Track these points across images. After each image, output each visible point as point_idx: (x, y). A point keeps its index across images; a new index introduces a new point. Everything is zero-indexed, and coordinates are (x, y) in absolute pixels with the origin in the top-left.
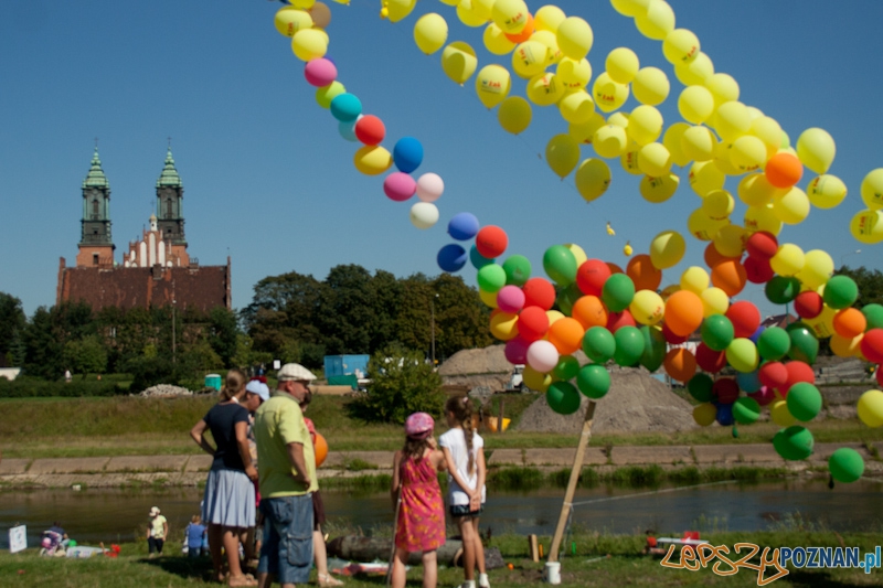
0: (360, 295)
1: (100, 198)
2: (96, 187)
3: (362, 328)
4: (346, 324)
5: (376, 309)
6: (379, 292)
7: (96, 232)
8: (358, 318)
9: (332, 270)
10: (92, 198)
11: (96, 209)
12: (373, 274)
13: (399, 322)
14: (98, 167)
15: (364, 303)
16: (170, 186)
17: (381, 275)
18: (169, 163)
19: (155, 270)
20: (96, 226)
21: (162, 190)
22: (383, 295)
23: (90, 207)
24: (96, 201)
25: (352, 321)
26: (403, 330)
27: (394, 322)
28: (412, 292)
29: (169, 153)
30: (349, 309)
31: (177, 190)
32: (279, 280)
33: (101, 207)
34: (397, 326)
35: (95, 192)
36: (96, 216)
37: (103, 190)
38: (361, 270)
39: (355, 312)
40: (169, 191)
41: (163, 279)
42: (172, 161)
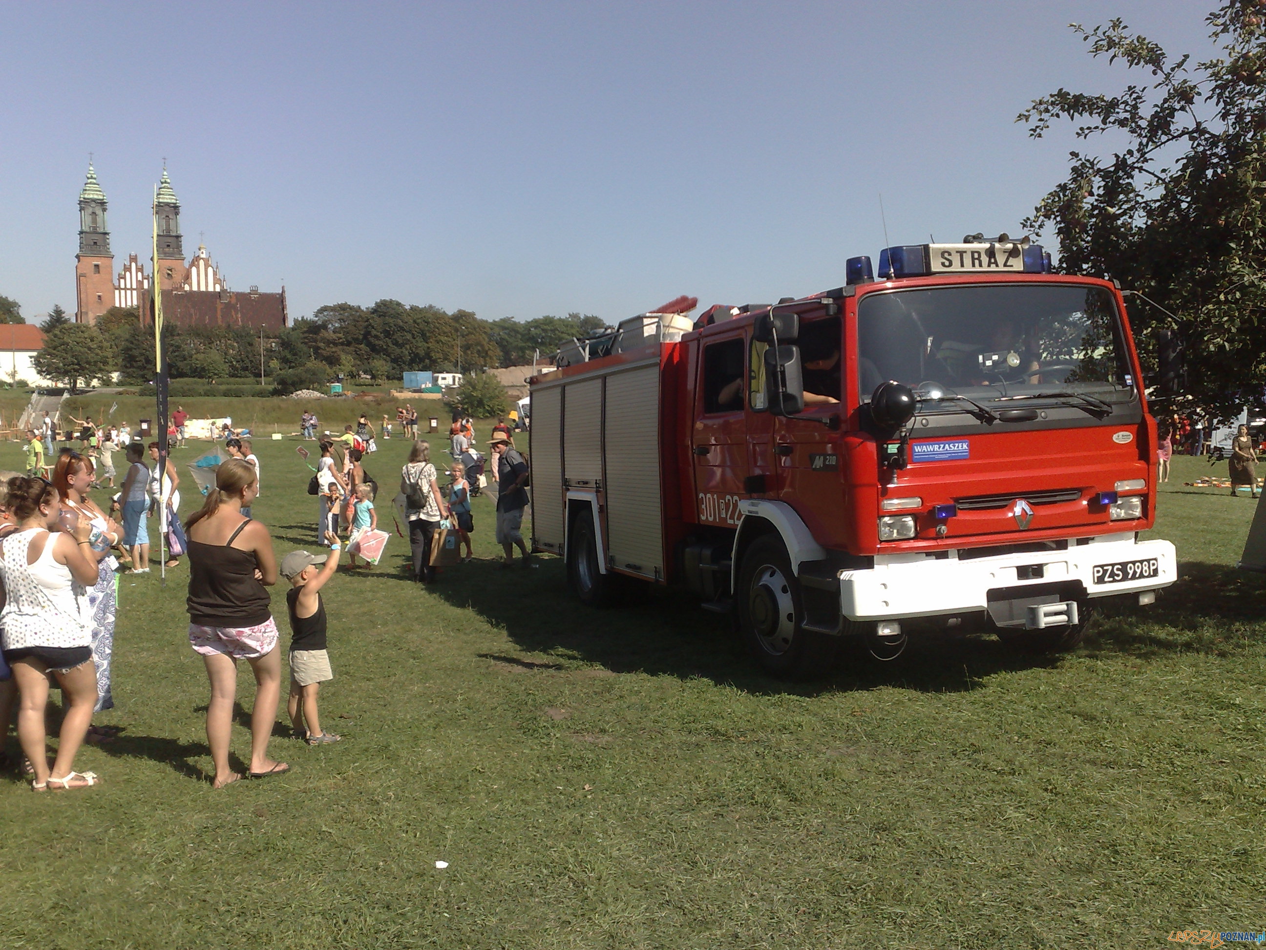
0: (401, 324)
1: (99, 211)
2: (94, 200)
3: (404, 350)
4: (391, 345)
5: (413, 335)
6: (415, 322)
7: (95, 243)
8: (400, 341)
9: (376, 303)
10: (90, 210)
11: (94, 221)
12: (408, 307)
13: (430, 345)
14: (94, 181)
15: (404, 330)
16: (167, 204)
17: (413, 308)
18: (166, 182)
19: (222, 294)
20: (95, 237)
21: (161, 208)
22: (418, 324)
23: (88, 219)
24: (94, 213)
25: (396, 343)
26: (435, 352)
27: (426, 345)
28: (438, 323)
29: (165, 173)
30: (393, 334)
31: (175, 208)
32: (333, 309)
33: (99, 219)
34: (428, 348)
35: (93, 205)
36: (95, 228)
37: (102, 204)
38: (399, 304)
39: (397, 336)
40: (167, 209)
41: (230, 302)
42: (168, 181)
